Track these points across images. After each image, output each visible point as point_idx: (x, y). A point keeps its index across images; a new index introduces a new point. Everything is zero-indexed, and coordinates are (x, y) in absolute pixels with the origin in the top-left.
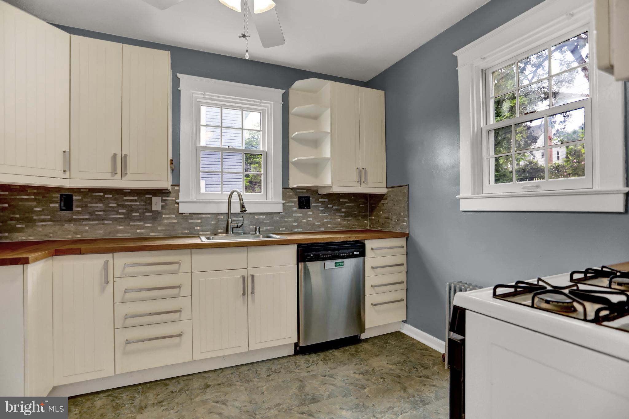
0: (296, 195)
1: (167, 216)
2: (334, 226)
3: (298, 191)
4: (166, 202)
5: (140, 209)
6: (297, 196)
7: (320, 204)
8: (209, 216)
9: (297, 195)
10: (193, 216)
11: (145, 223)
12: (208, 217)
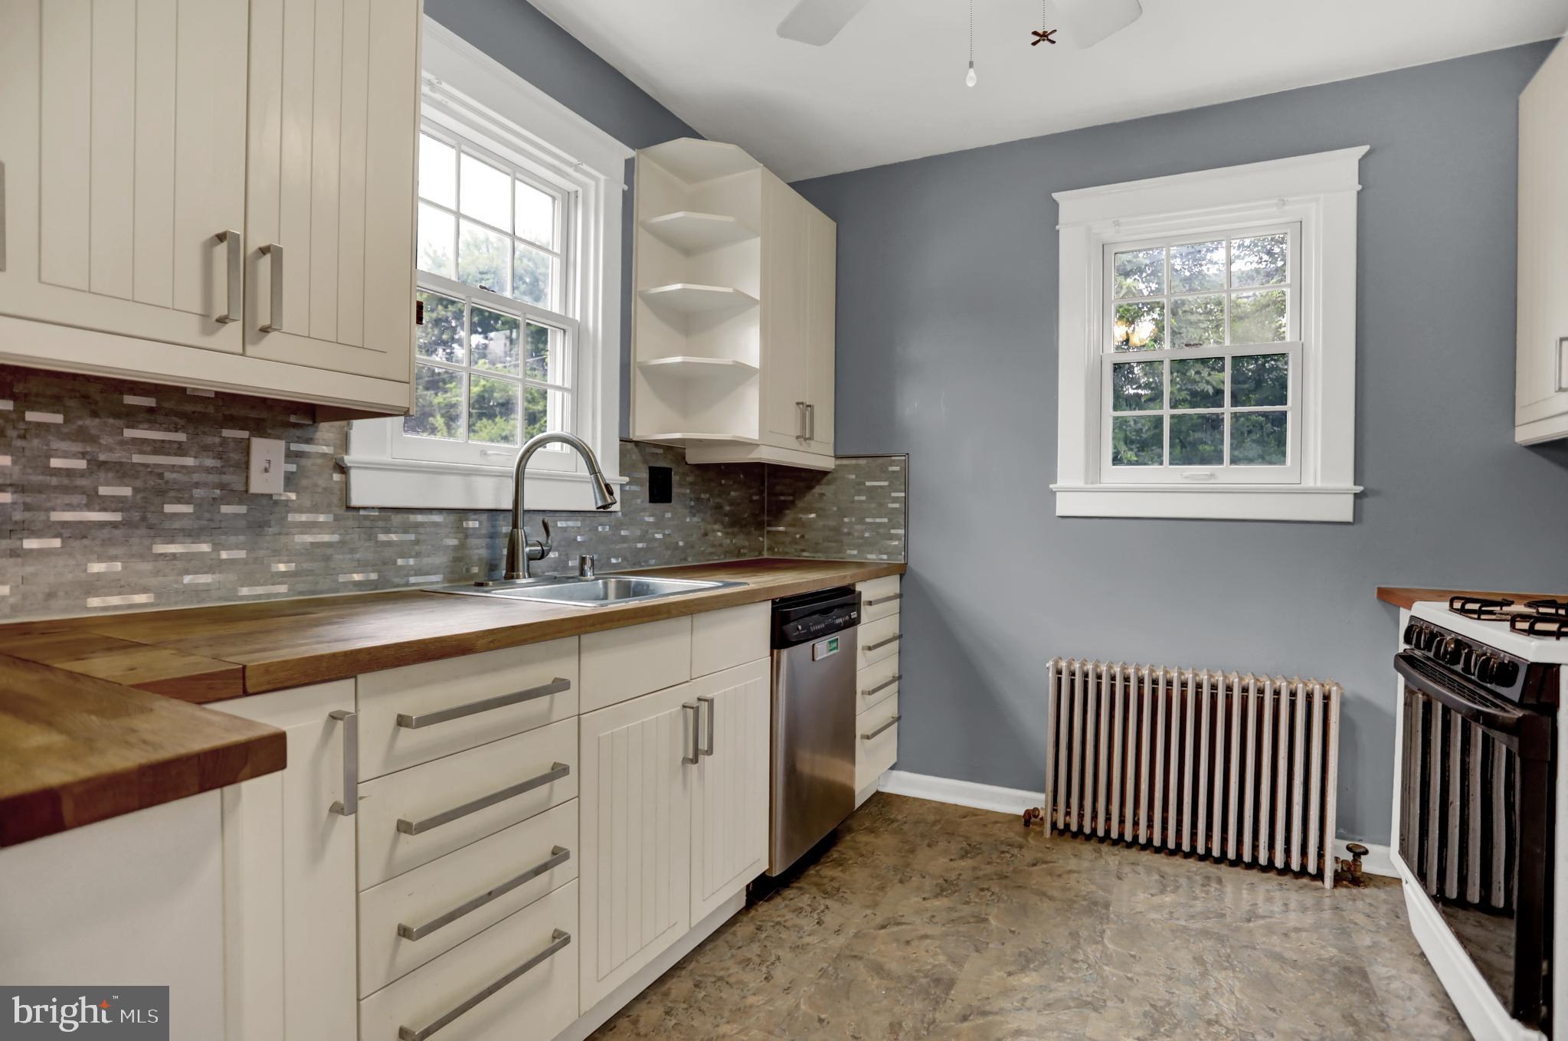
0: (645, 463)
1: (304, 518)
2: (711, 550)
3: (648, 450)
4: (303, 461)
5: (197, 485)
6: (646, 466)
7: (688, 491)
8: (437, 518)
9: (647, 463)
10: (393, 516)
11: (217, 547)
12: (436, 524)
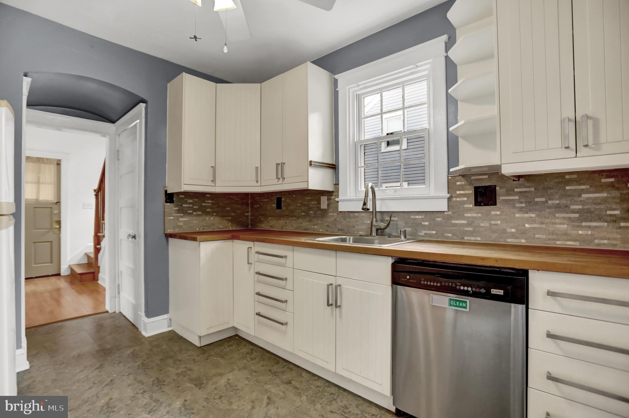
0: (470, 184)
1: (332, 214)
2: (551, 237)
3: (473, 178)
4: (330, 201)
5: (314, 207)
6: (472, 187)
7: (517, 198)
9: (472, 185)
11: (317, 221)
